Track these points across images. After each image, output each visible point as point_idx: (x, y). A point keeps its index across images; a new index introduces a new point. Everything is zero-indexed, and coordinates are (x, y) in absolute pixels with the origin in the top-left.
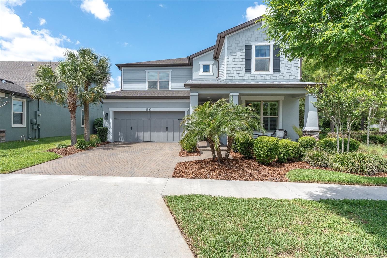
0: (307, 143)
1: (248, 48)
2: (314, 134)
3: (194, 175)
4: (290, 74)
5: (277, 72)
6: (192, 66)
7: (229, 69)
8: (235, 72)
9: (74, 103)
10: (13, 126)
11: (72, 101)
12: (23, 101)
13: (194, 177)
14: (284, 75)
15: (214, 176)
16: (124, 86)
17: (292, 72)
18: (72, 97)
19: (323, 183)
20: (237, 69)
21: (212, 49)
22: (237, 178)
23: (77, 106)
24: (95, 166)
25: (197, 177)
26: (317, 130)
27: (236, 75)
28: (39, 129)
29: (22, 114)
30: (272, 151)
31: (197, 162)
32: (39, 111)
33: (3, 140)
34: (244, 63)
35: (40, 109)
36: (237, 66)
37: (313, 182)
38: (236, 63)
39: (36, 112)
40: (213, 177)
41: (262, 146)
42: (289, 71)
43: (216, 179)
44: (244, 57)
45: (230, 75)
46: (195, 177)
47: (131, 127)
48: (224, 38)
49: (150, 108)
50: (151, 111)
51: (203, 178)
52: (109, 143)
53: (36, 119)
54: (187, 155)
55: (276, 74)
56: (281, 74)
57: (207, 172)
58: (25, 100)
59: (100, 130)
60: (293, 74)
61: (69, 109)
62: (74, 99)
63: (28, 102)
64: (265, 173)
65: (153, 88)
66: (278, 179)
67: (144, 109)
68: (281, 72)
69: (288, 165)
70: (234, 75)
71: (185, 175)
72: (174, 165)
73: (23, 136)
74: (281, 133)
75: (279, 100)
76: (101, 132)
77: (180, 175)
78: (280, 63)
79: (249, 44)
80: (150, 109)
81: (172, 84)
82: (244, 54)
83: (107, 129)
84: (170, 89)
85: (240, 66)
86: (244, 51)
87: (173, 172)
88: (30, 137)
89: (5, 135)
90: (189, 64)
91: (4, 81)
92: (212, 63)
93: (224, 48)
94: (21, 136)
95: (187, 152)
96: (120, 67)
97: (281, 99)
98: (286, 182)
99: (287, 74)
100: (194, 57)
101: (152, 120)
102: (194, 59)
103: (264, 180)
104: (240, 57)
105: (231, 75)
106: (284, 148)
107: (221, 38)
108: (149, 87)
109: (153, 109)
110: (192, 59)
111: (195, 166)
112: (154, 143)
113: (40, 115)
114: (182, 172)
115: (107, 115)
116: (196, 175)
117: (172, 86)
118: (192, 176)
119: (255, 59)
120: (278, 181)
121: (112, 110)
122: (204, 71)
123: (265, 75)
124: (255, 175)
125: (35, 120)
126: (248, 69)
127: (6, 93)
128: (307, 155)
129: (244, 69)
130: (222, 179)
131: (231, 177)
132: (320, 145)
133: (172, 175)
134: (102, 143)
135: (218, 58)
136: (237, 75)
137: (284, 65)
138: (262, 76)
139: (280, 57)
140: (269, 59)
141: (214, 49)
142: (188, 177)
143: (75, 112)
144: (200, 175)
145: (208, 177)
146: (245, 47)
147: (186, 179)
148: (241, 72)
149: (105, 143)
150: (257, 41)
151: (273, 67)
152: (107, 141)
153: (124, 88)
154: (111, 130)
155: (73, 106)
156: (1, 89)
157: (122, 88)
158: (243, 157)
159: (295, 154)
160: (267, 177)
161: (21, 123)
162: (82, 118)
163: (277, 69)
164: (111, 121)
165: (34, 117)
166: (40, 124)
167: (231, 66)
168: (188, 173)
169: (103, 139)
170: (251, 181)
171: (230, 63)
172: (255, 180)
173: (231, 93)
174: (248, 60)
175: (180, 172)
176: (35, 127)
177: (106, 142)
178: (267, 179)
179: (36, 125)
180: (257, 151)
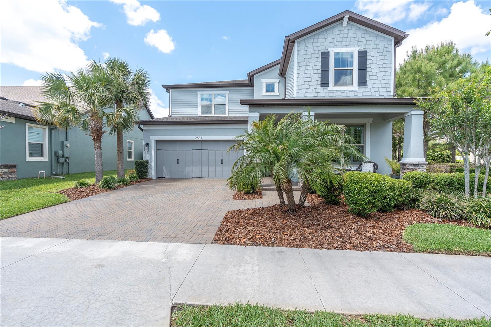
0: (419, 181)
1: (325, 56)
2: (419, 167)
3: (249, 239)
4: (380, 89)
5: (363, 87)
6: (253, 86)
7: (300, 83)
8: (308, 87)
9: (98, 128)
10: (29, 159)
11: (95, 126)
12: (44, 128)
13: (248, 242)
14: (372, 90)
15: (283, 241)
16: (173, 111)
17: (383, 86)
18: (95, 121)
19: (477, 255)
20: (310, 83)
21: (278, 64)
22: (323, 244)
23: (102, 133)
24: (104, 217)
25: (254, 243)
26: (423, 162)
27: (309, 90)
28: (67, 163)
29: (42, 144)
30: (376, 195)
31: (256, 212)
32: (67, 140)
33: (13, 177)
34: (320, 76)
35: (68, 140)
36: (310, 80)
37: (459, 253)
38: (308, 75)
39: (63, 142)
40: (281, 243)
41: (360, 188)
42: (379, 85)
43: (287, 247)
44: (319, 67)
45: (301, 91)
46: (250, 242)
47: (178, 160)
48: (293, 43)
49: (200, 136)
50: (202, 139)
51: (264, 245)
52: (150, 179)
53: (63, 150)
54: (244, 198)
55: (362, 89)
56: (368, 90)
57: (271, 232)
58: (47, 128)
59: (138, 164)
60: (385, 89)
61: (92, 136)
62: (97, 124)
63: (51, 130)
64: (368, 235)
65: (207, 113)
66: (394, 246)
67: (193, 138)
68: (369, 86)
69: (397, 216)
70: (307, 91)
71: (234, 238)
72: (222, 215)
73: (42, 172)
74: (370, 167)
75: (366, 124)
76: (139, 166)
77: (226, 239)
78: (367, 75)
79: (326, 51)
80: (201, 138)
81: (230, 108)
82: (320, 63)
83: (147, 162)
84: (227, 115)
85: (314, 79)
86: (320, 60)
87: (217, 230)
88: (54, 173)
89: (15, 171)
90: (250, 85)
91: (22, 104)
92: (278, 80)
93: (294, 57)
94: (39, 172)
95: (244, 194)
96: (168, 88)
97: (368, 121)
98: (410, 252)
99: (376, 89)
100: (255, 74)
101: (203, 152)
102: (255, 76)
103: (370, 249)
104: (314, 68)
105: (303, 91)
106: (390, 189)
107: (290, 43)
108: (202, 113)
109: (205, 138)
110: (253, 76)
111: (252, 221)
112: (206, 179)
113: (68, 145)
114: (229, 232)
115: (147, 145)
116: (252, 238)
117: (230, 111)
118: (245, 240)
119: (334, 70)
120: (396, 250)
121: (153, 138)
122: (268, 91)
123: (347, 91)
124: (353, 239)
125: (60, 153)
126: (325, 83)
127: (16, 118)
128: (424, 199)
129: (320, 83)
130: (297, 246)
131: (313, 244)
132: (435, 183)
133: (213, 236)
134: (139, 180)
135: (285, 74)
136: (311, 91)
137: (372, 78)
138: (343, 91)
139: (367, 67)
140: (353, 69)
141: (279, 63)
142: (238, 243)
143: (100, 141)
144: (259, 238)
145: (272, 243)
146: (320, 55)
147: (236, 246)
148: (315, 87)
149: (144, 180)
150: (336, 46)
151: (358, 80)
152: (147, 177)
153: (173, 114)
154: (153, 164)
155: (97, 133)
156: (1, 111)
157: (170, 114)
158: (324, 202)
159: (406, 199)
160: (374, 242)
161: (42, 155)
162: (127, 150)
163: (362, 82)
164: (153, 152)
165: (60, 148)
166: (69, 157)
167: (302, 79)
168: (240, 234)
169: (142, 175)
170: (348, 251)
171: (301, 76)
172: (354, 248)
173: (304, 113)
174: (325, 70)
175: (227, 231)
176: (62, 160)
177: (147, 179)
178: (375, 245)
179: (64, 159)
180: (349, 196)
